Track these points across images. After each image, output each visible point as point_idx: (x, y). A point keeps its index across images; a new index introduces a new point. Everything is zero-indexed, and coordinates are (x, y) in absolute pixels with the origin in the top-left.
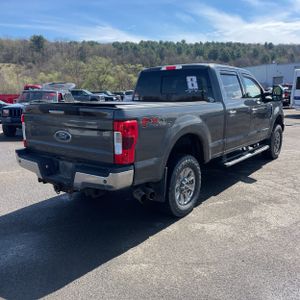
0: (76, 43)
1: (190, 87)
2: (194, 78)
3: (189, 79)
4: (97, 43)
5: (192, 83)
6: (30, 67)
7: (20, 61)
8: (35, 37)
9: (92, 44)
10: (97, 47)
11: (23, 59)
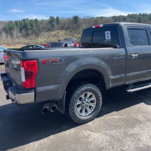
0: (93, 18)
1: (107, 38)
2: (109, 32)
3: (106, 33)
4: (104, 17)
5: (108, 35)
6: (71, 31)
7: (68, 28)
8: (74, 17)
9: (101, 18)
10: (103, 19)
11: (69, 28)
